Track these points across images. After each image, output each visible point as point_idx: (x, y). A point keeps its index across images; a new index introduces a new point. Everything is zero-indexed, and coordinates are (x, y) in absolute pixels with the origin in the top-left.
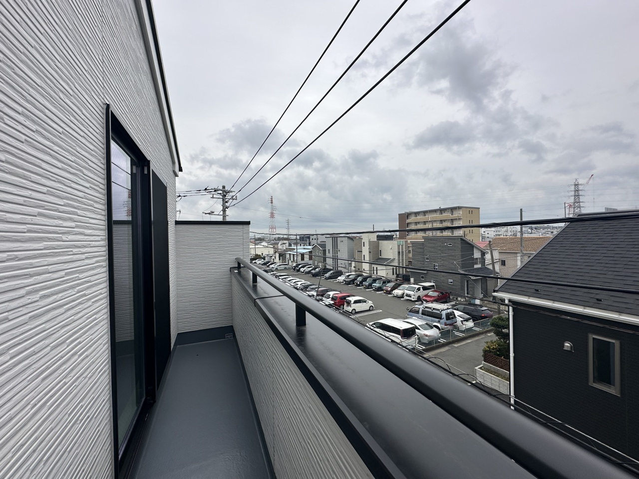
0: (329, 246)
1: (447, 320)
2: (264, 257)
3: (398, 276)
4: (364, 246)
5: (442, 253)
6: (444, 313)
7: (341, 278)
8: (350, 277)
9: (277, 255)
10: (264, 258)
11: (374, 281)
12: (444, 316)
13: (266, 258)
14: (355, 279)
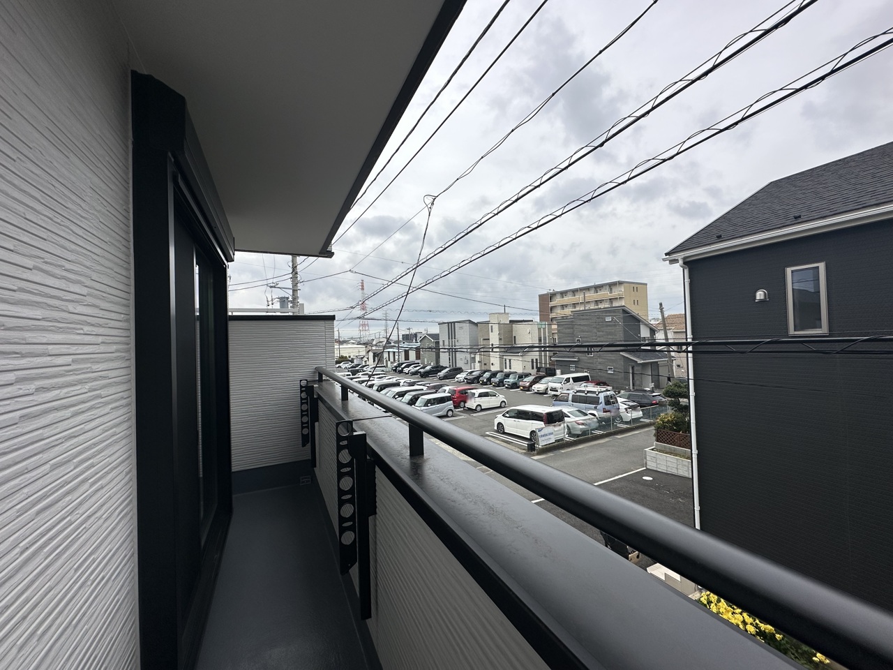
0: (444, 338)
1: (606, 404)
2: (353, 359)
3: (539, 369)
4: (492, 331)
5: (599, 331)
6: (602, 396)
7: (461, 376)
8: (473, 374)
9: (371, 354)
10: (352, 361)
11: (507, 376)
12: (602, 400)
13: (355, 361)
14: (480, 376)
